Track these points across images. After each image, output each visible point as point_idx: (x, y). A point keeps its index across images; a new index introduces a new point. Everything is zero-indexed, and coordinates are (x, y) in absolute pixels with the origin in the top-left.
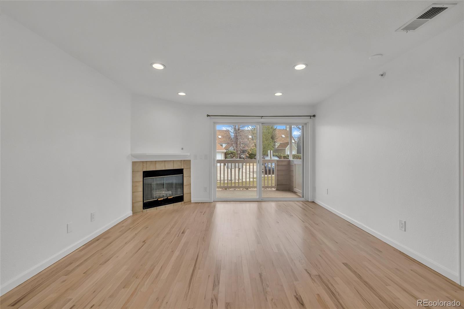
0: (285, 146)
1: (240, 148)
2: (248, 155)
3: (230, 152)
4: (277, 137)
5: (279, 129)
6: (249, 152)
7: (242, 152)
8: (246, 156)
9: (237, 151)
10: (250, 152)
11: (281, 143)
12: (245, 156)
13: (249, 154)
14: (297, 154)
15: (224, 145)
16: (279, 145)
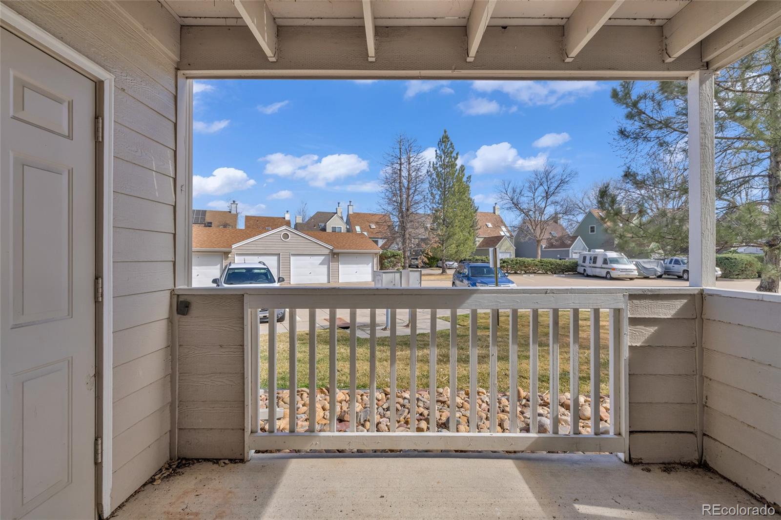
0: (494, 243)
1: (410, 246)
2: (426, 260)
3: (389, 253)
4: (479, 227)
5: (481, 213)
6: (427, 254)
7: (414, 253)
8: (422, 262)
9: (404, 252)
10: (431, 254)
11: (485, 238)
12: (420, 261)
13: (428, 258)
14: (516, 256)
15: (381, 242)
16: (483, 242)
